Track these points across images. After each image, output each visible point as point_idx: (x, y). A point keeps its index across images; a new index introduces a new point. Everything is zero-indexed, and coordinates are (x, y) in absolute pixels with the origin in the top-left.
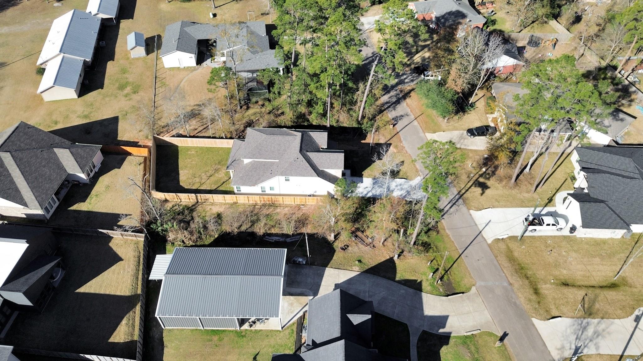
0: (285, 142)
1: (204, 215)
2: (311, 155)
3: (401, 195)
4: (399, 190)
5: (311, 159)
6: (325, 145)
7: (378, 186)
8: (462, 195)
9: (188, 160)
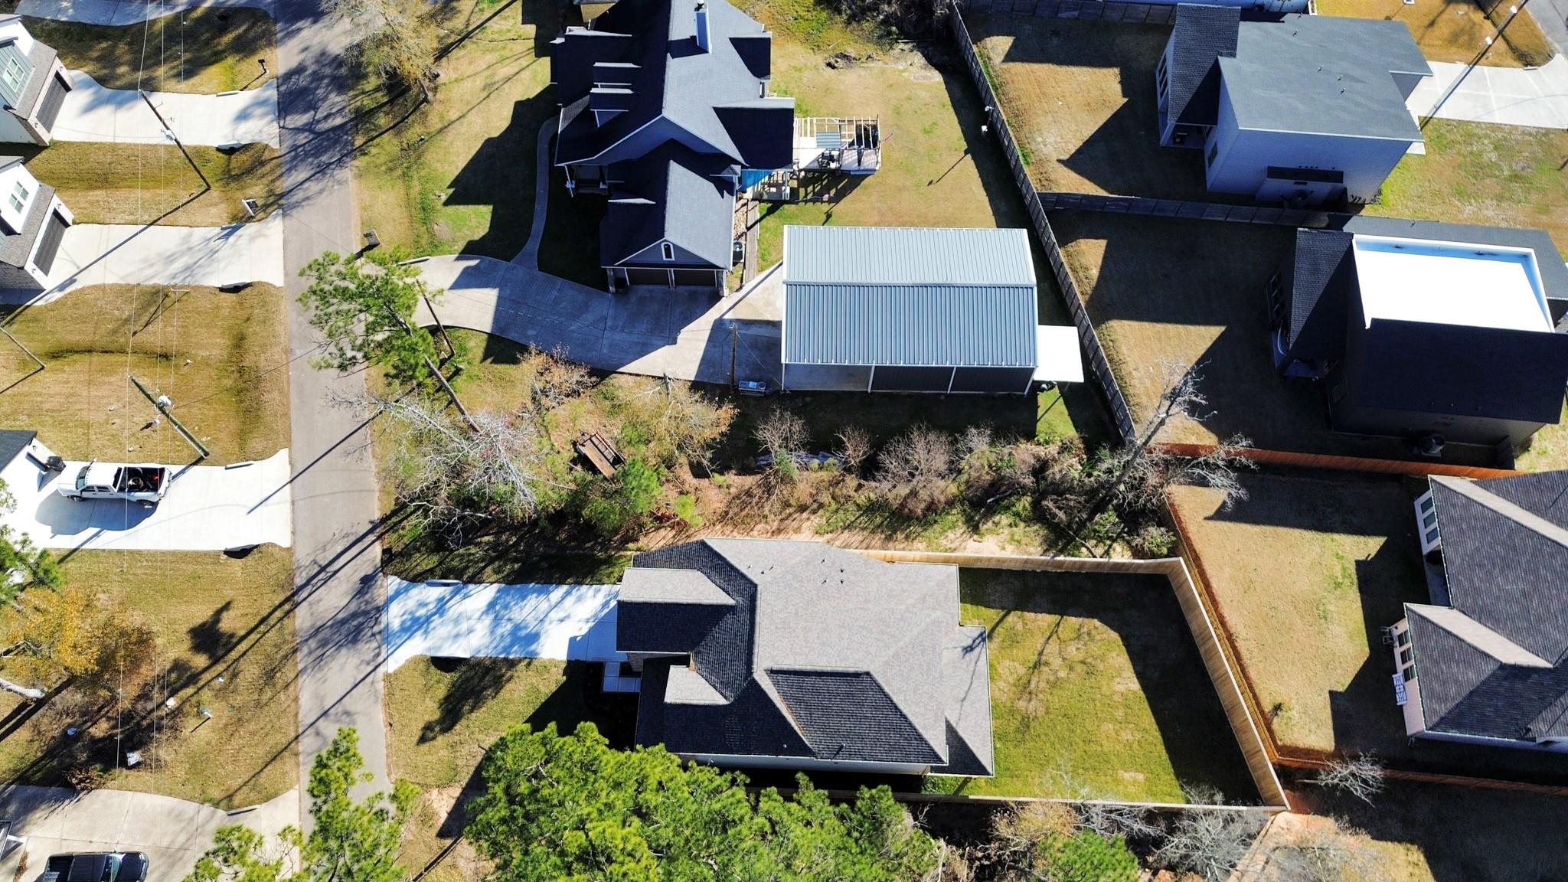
0: (806, 650)
1: (1014, 529)
2: (720, 598)
3: (466, 596)
4: (469, 614)
5: (724, 590)
6: (675, 671)
7: (526, 627)
8: (287, 600)
9: (1130, 737)
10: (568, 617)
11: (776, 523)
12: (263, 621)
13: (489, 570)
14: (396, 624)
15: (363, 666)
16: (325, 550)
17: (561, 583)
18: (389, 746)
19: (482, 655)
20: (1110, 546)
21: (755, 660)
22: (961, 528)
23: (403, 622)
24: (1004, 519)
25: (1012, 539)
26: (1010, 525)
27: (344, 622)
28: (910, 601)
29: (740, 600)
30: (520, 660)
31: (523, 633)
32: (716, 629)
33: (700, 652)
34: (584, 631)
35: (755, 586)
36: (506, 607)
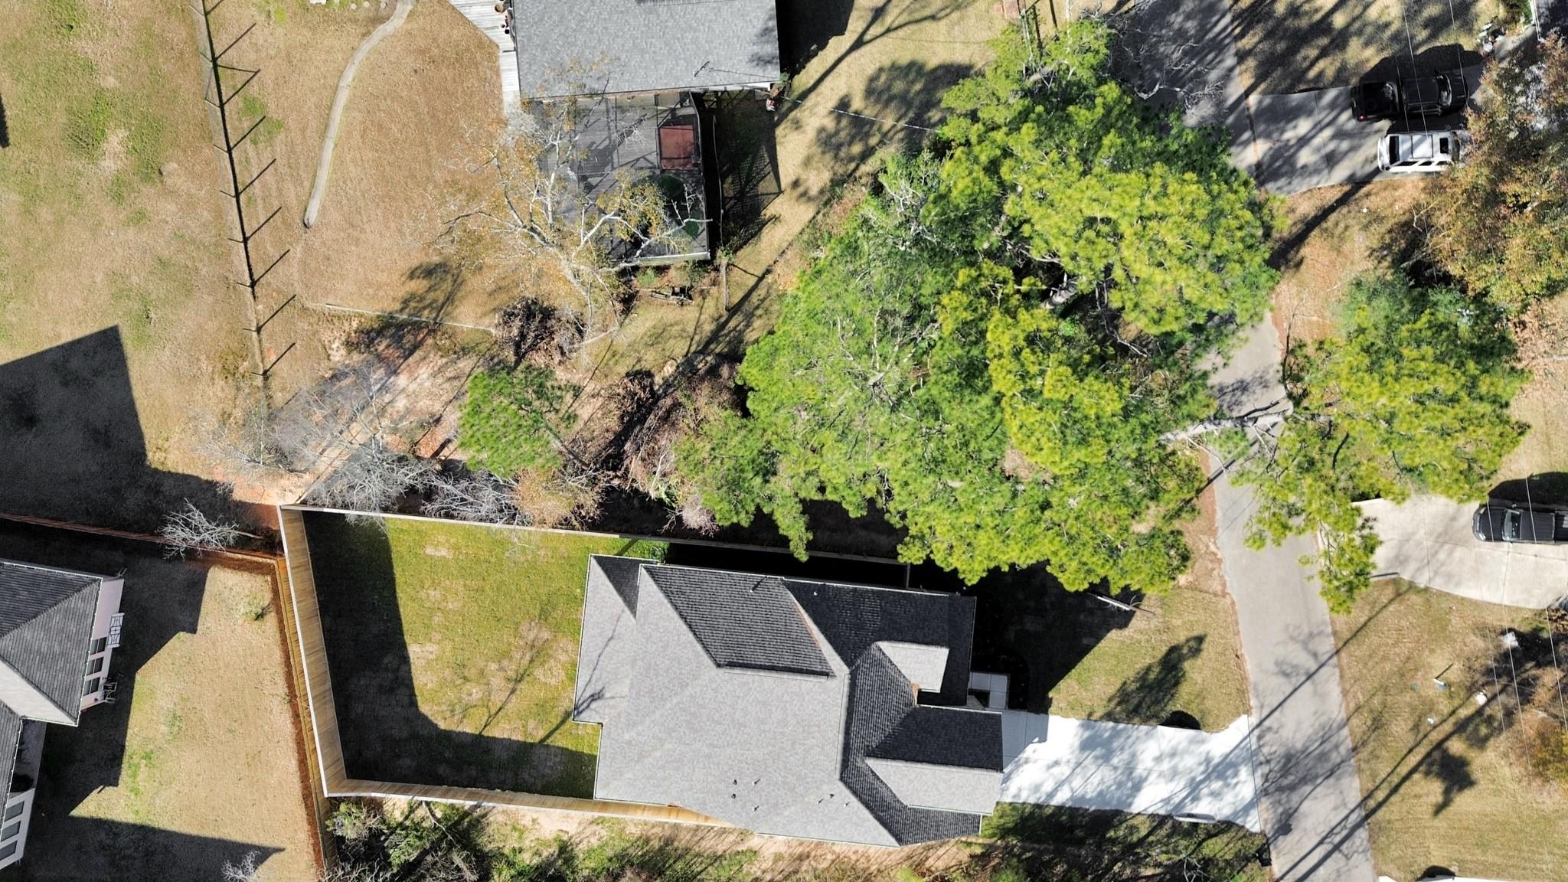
0: (786, 698)
1: (517, 846)
2: (882, 767)
3: (1167, 801)
4: (1162, 780)
5: (878, 778)
6: (935, 686)
7: (1096, 758)
8: (1374, 811)
9: (432, 592)
10: (1049, 767)
11: (804, 868)
12: (1395, 790)
13: (1143, 832)
14: (1244, 772)
15: (1275, 726)
16: (1338, 871)
17: (1060, 809)
18: (1237, 633)
19: (1144, 728)
20: (406, 818)
21: (846, 690)
22: (580, 851)
23: (1236, 775)
24: (527, 859)
25: (522, 833)
26: (521, 850)
27: (1304, 781)
28: (658, 754)
29: (860, 764)
30: (1101, 718)
31: (1098, 752)
32: (889, 730)
33: (906, 705)
34: (1030, 748)
35: (841, 779)
36: (1120, 785)
